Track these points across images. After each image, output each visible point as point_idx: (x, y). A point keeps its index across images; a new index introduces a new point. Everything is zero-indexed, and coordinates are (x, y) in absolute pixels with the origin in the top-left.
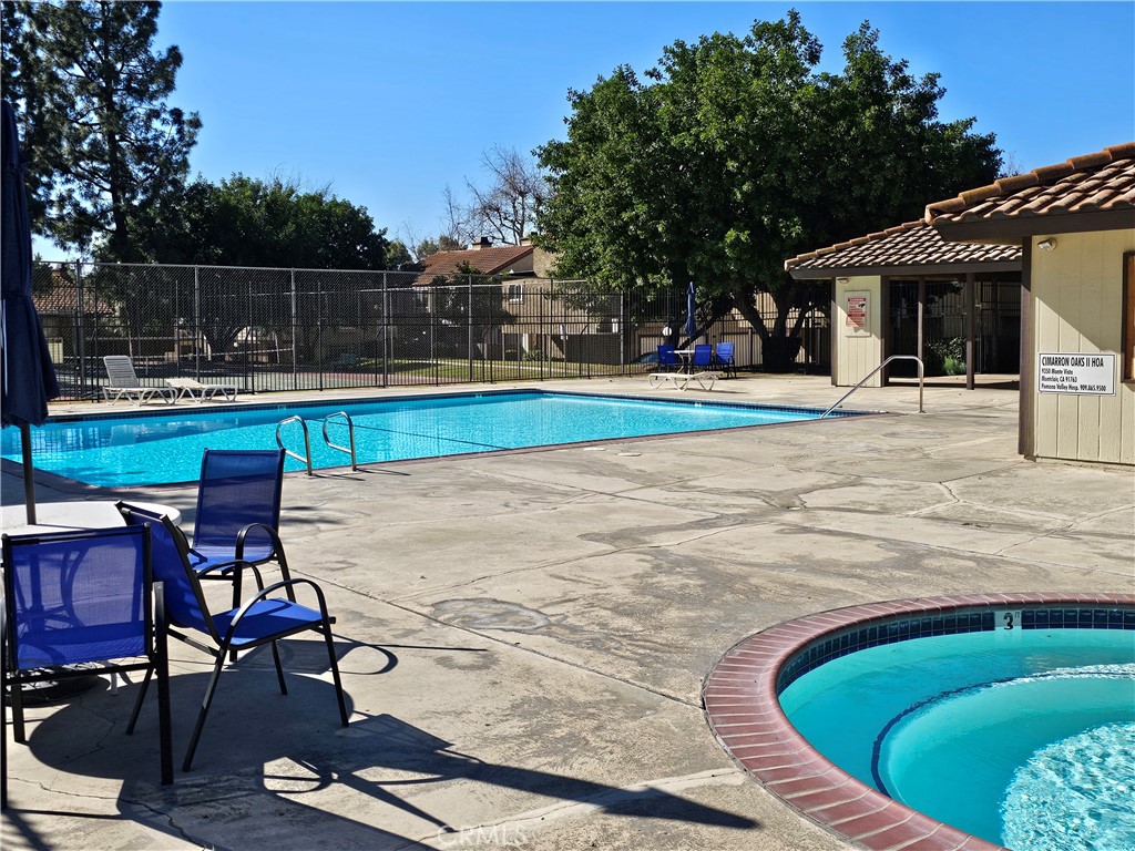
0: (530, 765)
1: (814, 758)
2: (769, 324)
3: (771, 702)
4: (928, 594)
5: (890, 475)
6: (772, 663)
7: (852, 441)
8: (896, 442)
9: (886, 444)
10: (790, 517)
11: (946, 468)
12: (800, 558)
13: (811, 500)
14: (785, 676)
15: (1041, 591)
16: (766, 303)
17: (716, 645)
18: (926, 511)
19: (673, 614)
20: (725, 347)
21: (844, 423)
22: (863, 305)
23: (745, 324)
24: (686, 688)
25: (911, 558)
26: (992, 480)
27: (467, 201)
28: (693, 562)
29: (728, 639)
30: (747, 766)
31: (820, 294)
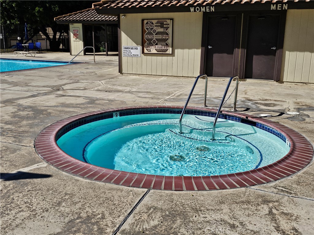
1: (67, 156)
2: (51, 37)
3: (54, 143)
4: (96, 110)
5: (87, 79)
6: (55, 133)
7: (77, 70)
8: (88, 70)
9: (85, 71)
10: (59, 92)
11: (101, 77)
12: (62, 103)
13: (65, 87)
14: (58, 136)
15: (124, 107)
16: (50, 31)
17: (38, 130)
18: (96, 88)
19: (24, 122)
20: (38, 43)
21: (74, 66)
22: (77, 32)
23: (44, 37)
24: (28, 144)
25: (92, 101)
26: (112, 80)
28: (30, 107)
29: (42, 128)
30: (48, 161)
31: (66, 29)
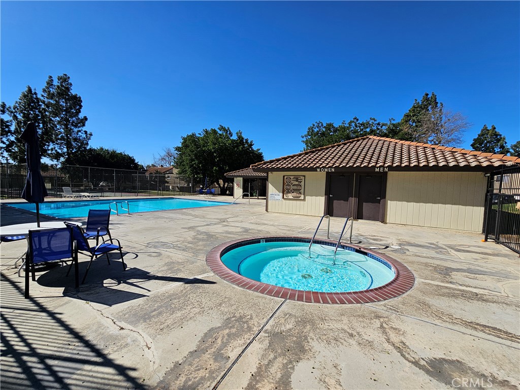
0: (168, 276)
1: (227, 269)
2: (222, 186)
3: (219, 259)
4: (249, 237)
5: (243, 215)
6: (220, 251)
7: (237, 209)
8: (244, 209)
9: (242, 209)
10: (224, 223)
11: (253, 214)
12: (226, 231)
13: (228, 220)
14: (222, 254)
15: (269, 236)
16: (221, 182)
17: (209, 249)
18: (249, 222)
19: (201, 243)
20: (213, 190)
21: (235, 205)
22: (239, 183)
23: (217, 186)
24: (202, 258)
25: (246, 231)
26: (261, 216)
27: (158, 157)
28: (205, 233)
29: (212, 247)
30: (214, 272)
31: (232, 181)
